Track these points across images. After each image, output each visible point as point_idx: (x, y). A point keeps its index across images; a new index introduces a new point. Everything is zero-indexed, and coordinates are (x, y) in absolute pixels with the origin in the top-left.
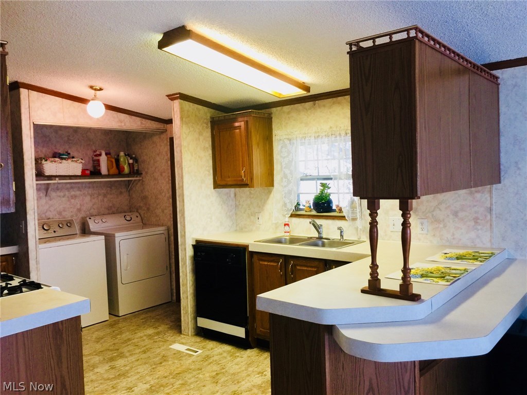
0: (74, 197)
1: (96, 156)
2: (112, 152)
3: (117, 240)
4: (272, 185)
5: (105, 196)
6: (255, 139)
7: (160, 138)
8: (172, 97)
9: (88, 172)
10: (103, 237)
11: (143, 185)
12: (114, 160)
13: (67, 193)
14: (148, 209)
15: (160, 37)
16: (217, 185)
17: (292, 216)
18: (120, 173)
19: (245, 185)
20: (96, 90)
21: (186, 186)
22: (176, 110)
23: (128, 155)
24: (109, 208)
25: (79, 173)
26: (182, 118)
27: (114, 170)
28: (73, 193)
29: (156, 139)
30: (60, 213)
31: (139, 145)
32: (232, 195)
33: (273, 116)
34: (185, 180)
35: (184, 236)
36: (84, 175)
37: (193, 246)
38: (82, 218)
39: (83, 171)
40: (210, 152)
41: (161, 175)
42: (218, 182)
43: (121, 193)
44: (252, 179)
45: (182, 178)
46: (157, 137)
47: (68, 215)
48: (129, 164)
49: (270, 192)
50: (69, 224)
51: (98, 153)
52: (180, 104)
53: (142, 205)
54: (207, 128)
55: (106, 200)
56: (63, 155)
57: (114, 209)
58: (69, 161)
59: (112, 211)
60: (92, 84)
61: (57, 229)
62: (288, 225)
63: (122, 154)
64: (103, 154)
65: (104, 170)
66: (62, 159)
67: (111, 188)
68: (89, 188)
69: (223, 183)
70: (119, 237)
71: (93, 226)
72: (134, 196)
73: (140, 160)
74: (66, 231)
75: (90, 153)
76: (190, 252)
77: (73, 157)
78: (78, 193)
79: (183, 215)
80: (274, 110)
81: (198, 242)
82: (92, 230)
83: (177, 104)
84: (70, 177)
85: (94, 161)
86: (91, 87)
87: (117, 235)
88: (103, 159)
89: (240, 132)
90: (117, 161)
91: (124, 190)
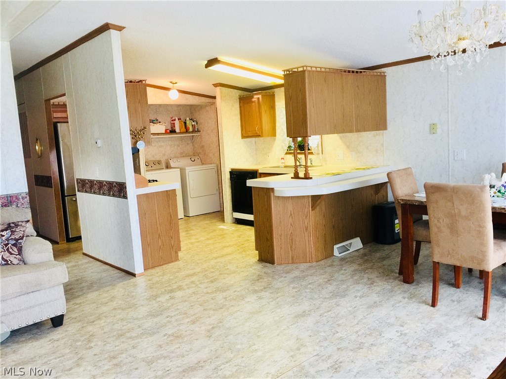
0: (161, 146)
1: (172, 120)
2: (181, 117)
3: (187, 172)
4: (275, 135)
5: (178, 146)
6: (264, 108)
7: (211, 108)
8: (216, 85)
9: (169, 131)
10: (179, 169)
11: (201, 138)
12: (183, 123)
13: (157, 144)
14: (205, 154)
15: (206, 62)
16: (243, 137)
17: (286, 154)
18: (187, 131)
19: (259, 136)
20: (173, 83)
21: (224, 137)
22: (218, 92)
23: (191, 119)
24: (181, 153)
25: (164, 132)
26: (221, 97)
27: (184, 130)
28: (160, 144)
29: (208, 108)
30: (153, 156)
31: (198, 113)
32: (254, 143)
33: (275, 93)
34: (224, 134)
35: (224, 166)
36: (166, 133)
37: (230, 172)
38: (166, 160)
39: (166, 130)
40: (239, 116)
41: (212, 132)
42: (244, 135)
43: (188, 144)
44: (262, 132)
45: (222, 133)
46: (209, 107)
47: (157, 158)
48: (192, 125)
49: (275, 140)
50: (159, 163)
51: (173, 119)
52: (220, 89)
53: (201, 151)
54: (237, 102)
55: (179, 148)
56: (154, 121)
57: (184, 155)
58: (158, 124)
59: (183, 155)
60: (171, 81)
61: (153, 165)
62: (283, 159)
63: (188, 119)
64: (177, 119)
65: (177, 130)
66: (154, 123)
67: (182, 141)
68: (169, 141)
69: (247, 135)
70: (188, 170)
71: (172, 164)
72: (196, 146)
73: (198, 123)
74: (158, 166)
75: (169, 119)
76: (228, 176)
77: (160, 122)
78: (163, 144)
79: (223, 154)
80: (276, 90)
81: (232, 169)
82: (172, 166)
83: (218, 89)
84: (158, 134)
85: (171, 124)
86: (171, 82)
87: (187, 168)
88: (177, 123)
89: (255, 105)
90: (185, 123)
91: (189, 142)
